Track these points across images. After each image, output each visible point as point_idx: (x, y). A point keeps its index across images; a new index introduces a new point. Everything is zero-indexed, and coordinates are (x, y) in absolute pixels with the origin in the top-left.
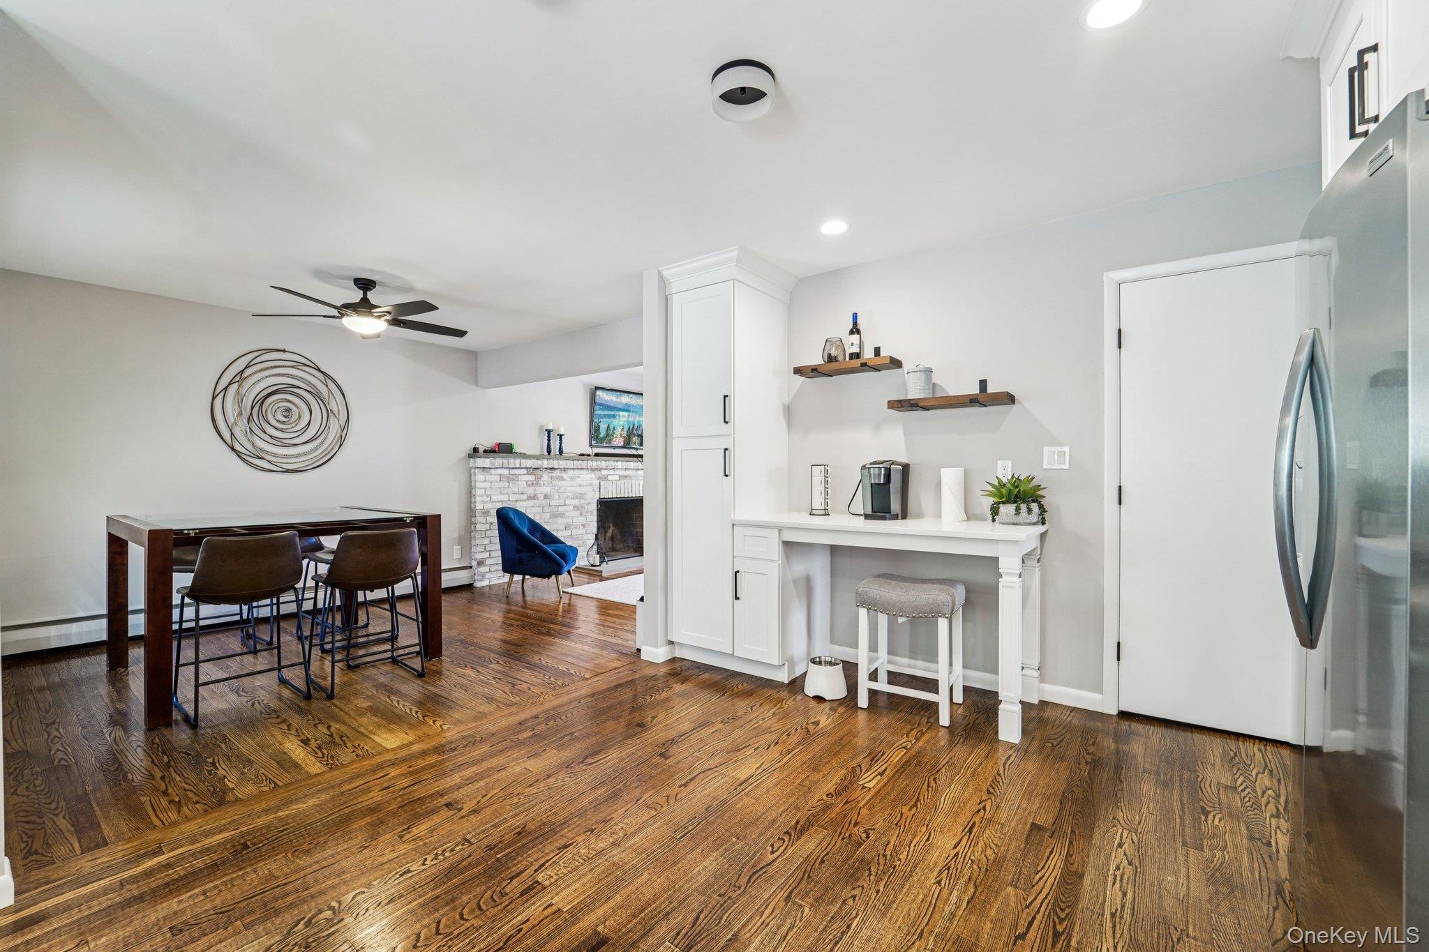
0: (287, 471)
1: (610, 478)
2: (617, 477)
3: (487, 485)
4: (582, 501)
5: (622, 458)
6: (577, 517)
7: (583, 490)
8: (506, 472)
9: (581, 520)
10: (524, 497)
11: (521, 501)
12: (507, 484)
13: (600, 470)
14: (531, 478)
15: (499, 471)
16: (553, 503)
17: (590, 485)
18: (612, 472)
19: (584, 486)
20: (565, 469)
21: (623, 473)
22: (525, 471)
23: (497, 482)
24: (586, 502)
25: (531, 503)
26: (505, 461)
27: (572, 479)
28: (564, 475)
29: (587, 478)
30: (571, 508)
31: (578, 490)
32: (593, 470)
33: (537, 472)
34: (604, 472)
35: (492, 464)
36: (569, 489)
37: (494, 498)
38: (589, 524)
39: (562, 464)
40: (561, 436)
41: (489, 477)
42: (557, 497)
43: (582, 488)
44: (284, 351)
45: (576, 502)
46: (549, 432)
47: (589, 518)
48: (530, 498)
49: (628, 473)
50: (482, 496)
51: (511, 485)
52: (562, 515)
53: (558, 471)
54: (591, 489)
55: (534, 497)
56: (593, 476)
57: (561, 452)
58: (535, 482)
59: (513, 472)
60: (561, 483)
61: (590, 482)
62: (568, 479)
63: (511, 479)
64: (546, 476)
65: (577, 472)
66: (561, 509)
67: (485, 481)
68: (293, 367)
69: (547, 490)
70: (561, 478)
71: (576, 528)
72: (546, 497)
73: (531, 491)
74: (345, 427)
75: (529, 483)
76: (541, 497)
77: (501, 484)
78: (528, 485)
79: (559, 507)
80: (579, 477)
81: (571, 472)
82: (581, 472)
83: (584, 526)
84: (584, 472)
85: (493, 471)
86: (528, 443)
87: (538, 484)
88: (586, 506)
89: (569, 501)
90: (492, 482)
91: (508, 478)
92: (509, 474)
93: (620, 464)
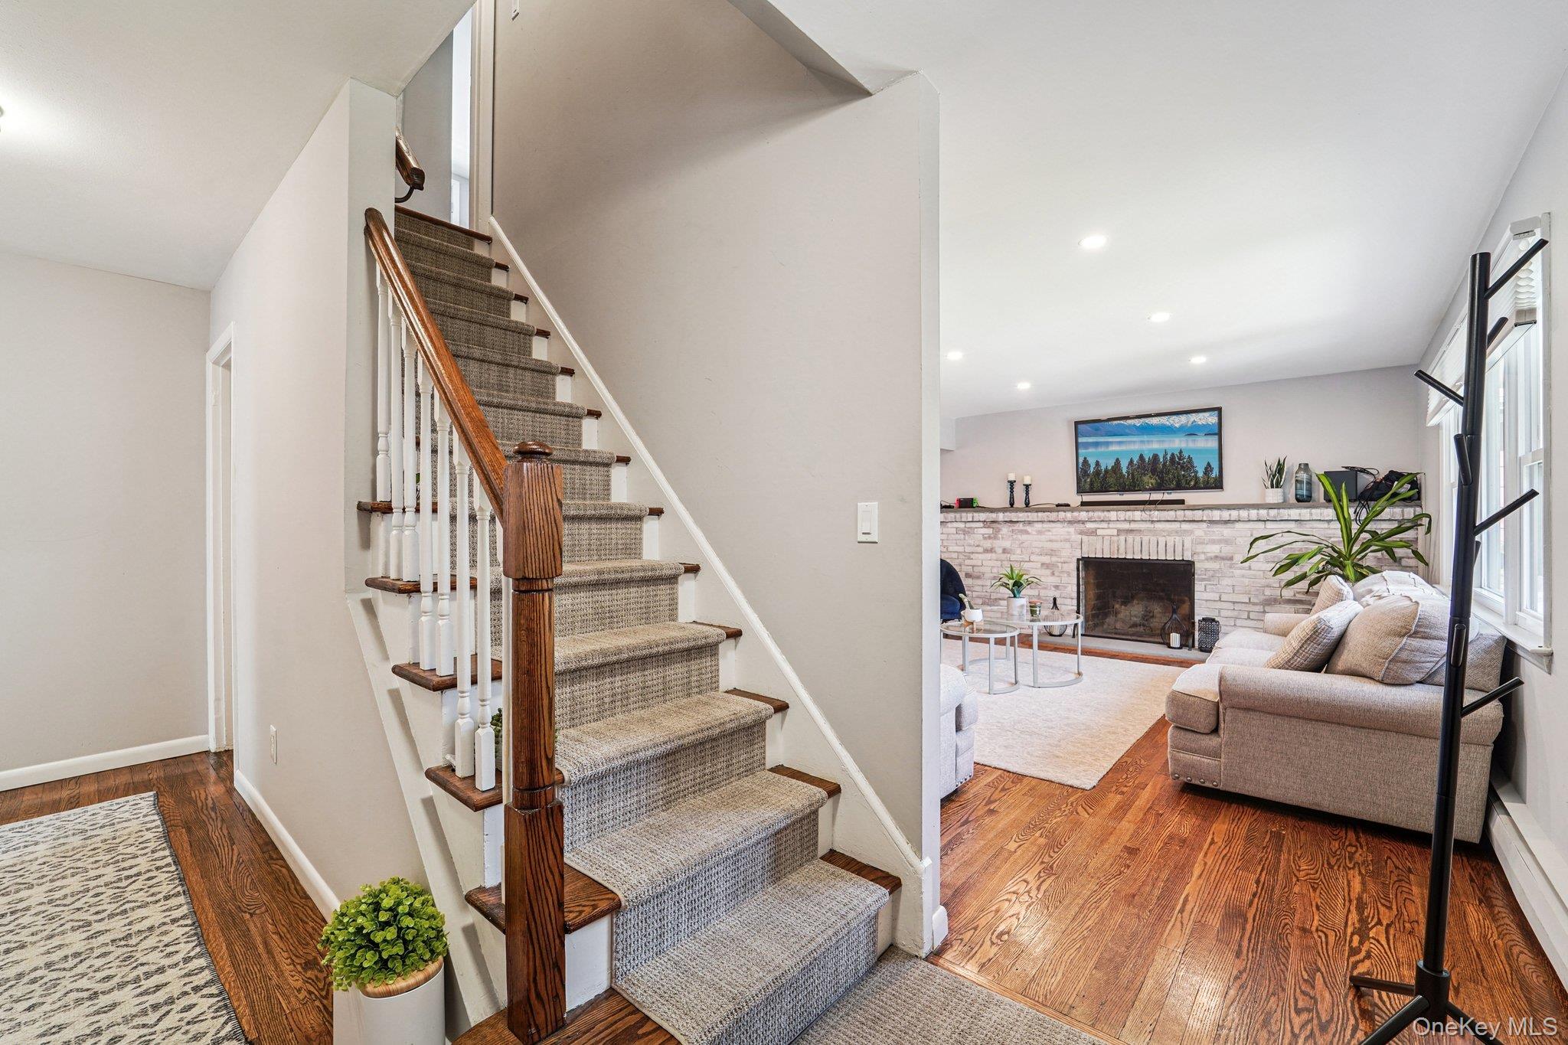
1: (1099, 532)
2: (1115, 532)
4: (1054, 559)
5: (1115, 507)
6: (1047, 576)
7: (1055, 546)
8: (962, 525)
9: (1053, 580)
10: (980, 550)
11: (977, 553)
12: (962, 536)
13: (1083, 522)
14: (990, 531)
15: (955, 525)
16: (1013, 558)
17: (1067, 540)
18: (1105, 525)
19: (1057, 541)
20: (1030, 523)
21: (1126, 526)
22: (981, 525)
23: (953, 534)
24: (1062, 560)
25: (988, 556)
26: (958, 515)
27: (1040, 532)
28: (1029, 528)
29: (1063, 532)
31: (1050, 545)
32: (1070, 522)
33: (994, 525)
34: (1089, 525)
35: (945, 518)
36: (1035, 544)
37: (950, 549)
38: (1066, 587)
39: (1032, 516)
42: (1018, 551)
45: (1046, 559)
46: (1012, 483)
47: (1065, 579)
48: (986, 551)
49: (1133, 526)
51: (967, 537)
53: (1021, 525)
54: (1068, 545)
55: (991, 550)
56: (1071, 529)
57: (1027, 504)
58: (992, 536)
59: (968, 525)
60: (1024, 537)
61: (1068, 537)
62: (1034, 533)
63: (967, 532)
64: (1005, 530)
65: (1046, 525)
69: (1007, 544)
70: (1027, 533)
72: (1005, 551)
73: (988, 544)
75: (985, 536)
76: (1000, 551)
77: (958, 536)
78: (985, 538)
79: (1023, 563)
80: (1049, 531)
81: (1038, 526)
82: (1053, 525)
83: (1057, 587)
84: (1058, 525)
85: (949, 525)
86: (993, 495)
87: (995, 538)
88: (1060, 565)
89: (1033, 558)
90: (948, 534)
91: (964, 531)
92: (965, 527)
93: (1113, 515)
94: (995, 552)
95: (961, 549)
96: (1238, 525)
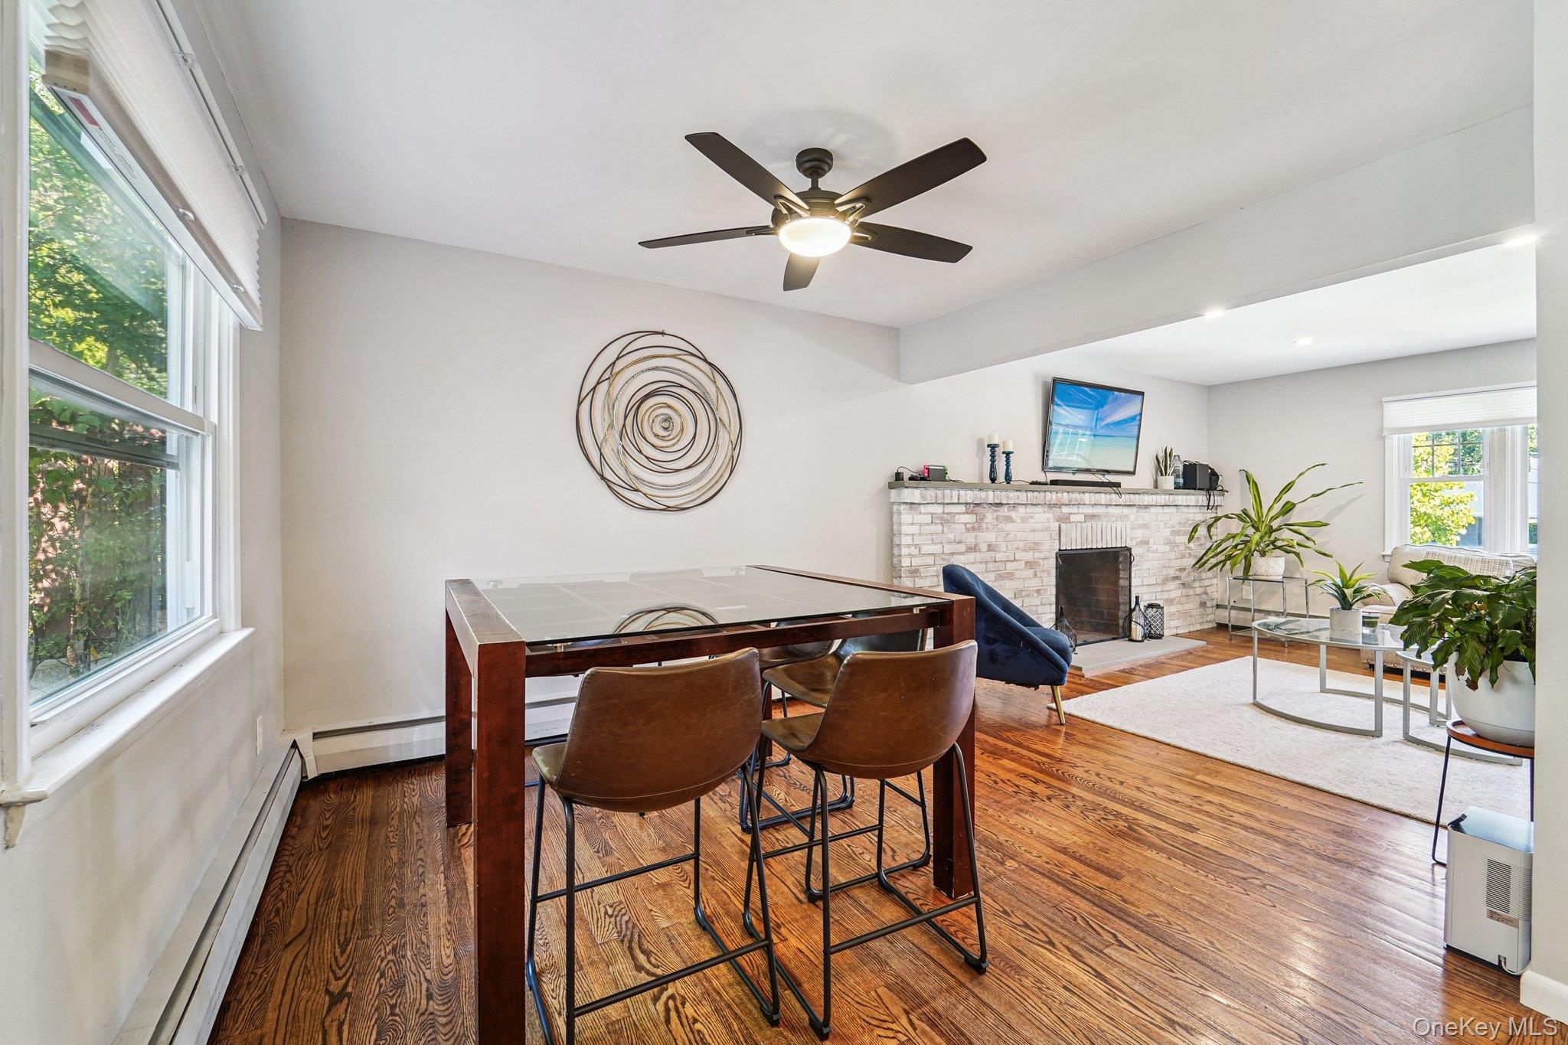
0: (668, 509)
1: (1073, 518)
2: (1081, 518)
3: (915, 529)
4: (1037, 555)
5: (1091, 488)
6: (1030, 578)
7: (1037, 537)
8: (938, 509)
9: (1035, 583)
10: (962, 548)
11: (958, 554)
12: (941, 527)
13: (1059, 506)
14: (972, 518)
15: (931, 509)
16: (999, 557)
17: (1047, 529)
18: (1074, 510)
19: (1038, 531)
20: (1015, 505)
21: (1089, 510)
22: (962, 508)
23: (928, 524)
24: (1042, 556)
25: (971, 556)
26: (939, 493)
27: (1024, 520)
28: (1013, 514)
29: (1043, 518)
30: (1022, 565)
31: (1031, 537)
32: (1051, 506)
33: (979, 509)
34: (1065, 510)
35: (923, 497)
36: (1019, 536)
37: (925, 549)
38: (1046, 588)
39: (1013, 496)
40: (1008, 454)
41: (918, 518)
42: (1004, 548)
43: (1037, 534)
44: (663, 333)
45: (1029, 556)
46: (993, 448)
47: (1046, 580)
48: (969, 549)
49: (1097, 510)
50: (909, 546)
51: (945, 529)
52: (1010, 576)
53: (1005, 508)
54: (1048, 536)
55: (973, 549)
56: (1050, 516)
57: (1008, 478)
58: (976, 525)
59: (948, 509)
60: (1009, 526)
61: (1048, 525)
62: (1018, 520)
63: (946, 520)
64: (990, 515)
65: (1030, 509)
66: (1010, 566)
67: (913, 524)
68: (674, 356)
69: (990, 537)
70: (1008, 519)
71: (1028, 595)
72: (990, 548)
73: (970, 539)
74: (737, 444)
75: (969, 526)
76: (984, 548)
77: (934, 528)
78: (968, 530)
79: (1008, 564)
80: (1032, 517)
81: (1022, 509)
82: (1035, 509)
83: (1038, 592)
84: (1039, 509)
85: (923, 509)
86: (966, 465)
87: (979, 529)
88: (1041, 561)
89: (1019, 555)
90: (921, 525)
91: (942, 518)
92: (943, 513)
93: (1087, 498)
94: (979, 549)
95: (937, 549)
96: (1153, 510)
